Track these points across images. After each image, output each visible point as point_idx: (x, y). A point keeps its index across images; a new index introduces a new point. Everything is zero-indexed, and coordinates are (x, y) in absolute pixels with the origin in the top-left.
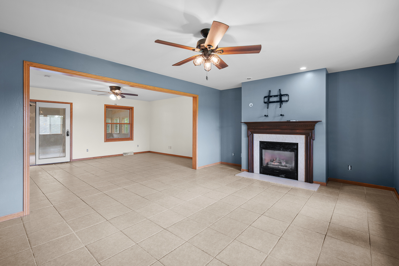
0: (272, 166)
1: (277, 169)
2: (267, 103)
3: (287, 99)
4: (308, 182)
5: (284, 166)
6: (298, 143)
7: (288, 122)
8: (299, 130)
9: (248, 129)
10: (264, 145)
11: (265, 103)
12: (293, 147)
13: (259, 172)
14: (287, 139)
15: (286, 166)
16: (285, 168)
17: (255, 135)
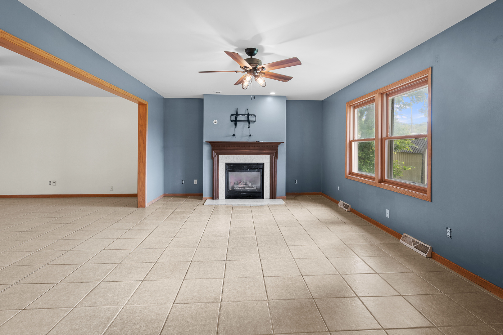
0: (238, 189)
1: (244, 191)
2: (234, 122)
3: (254, 120)
4: (273, 199)
5: (250, 187)
6: (264, 163)
7: (258, 143)
8: (265, 150)
9: (213, 150)
10: (231, 167)
11: (232, 121)
12: (259, 167)
13: (224, 198)
14: (254, 159)
15: (253, 187)
16: (251, 188)
17: (221, 157)
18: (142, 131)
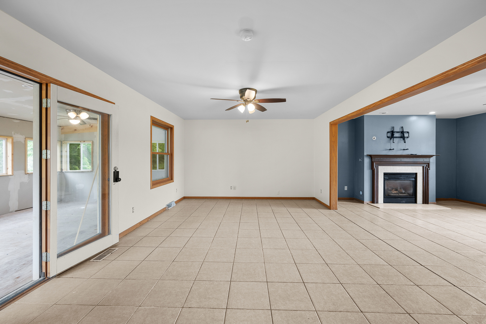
0: (393, 194)
2: (391, 138)
3: (407, 136)
4: (425, 204)
5: (403, 193)
6: (417, 173)
10: (387, 176)
11: (388, 137)
13: (383, 202)
15: (406, 193)
17: (380, 168)
18: (334, 146)
